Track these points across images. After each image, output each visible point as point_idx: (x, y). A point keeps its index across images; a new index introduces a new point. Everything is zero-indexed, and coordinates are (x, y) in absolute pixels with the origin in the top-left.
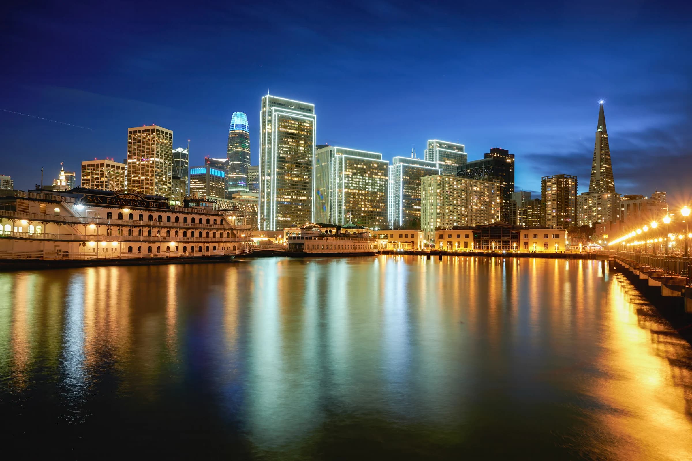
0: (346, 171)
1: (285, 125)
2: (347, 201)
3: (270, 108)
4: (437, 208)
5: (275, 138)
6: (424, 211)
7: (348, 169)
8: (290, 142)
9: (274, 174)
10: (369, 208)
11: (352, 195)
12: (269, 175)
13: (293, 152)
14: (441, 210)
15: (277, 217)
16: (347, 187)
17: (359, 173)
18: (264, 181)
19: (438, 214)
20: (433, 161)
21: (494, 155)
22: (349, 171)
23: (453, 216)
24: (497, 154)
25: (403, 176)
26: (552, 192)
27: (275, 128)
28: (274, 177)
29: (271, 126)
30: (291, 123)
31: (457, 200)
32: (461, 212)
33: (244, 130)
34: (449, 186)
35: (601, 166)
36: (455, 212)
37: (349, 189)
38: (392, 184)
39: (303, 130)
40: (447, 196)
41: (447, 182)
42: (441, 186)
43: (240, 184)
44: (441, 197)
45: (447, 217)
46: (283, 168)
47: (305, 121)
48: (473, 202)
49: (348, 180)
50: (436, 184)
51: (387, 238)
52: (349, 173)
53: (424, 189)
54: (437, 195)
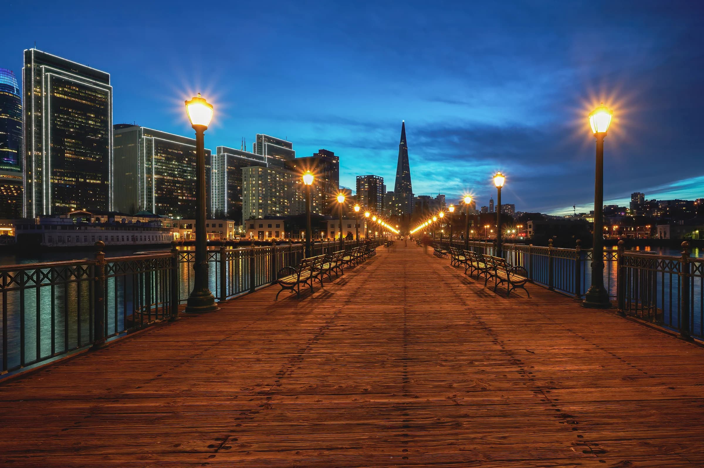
0: (156, 154)
1: (63, 90)
2: (158, 188)
3: (38, 66)
4: (259, 199)
5: (47, 104)
6: (245, 201)
7: (160, 153)
8: (72, 112)
9: (47, 150)
10: (187, 196)
11: (166, 182)
12: (40, 149)
13: (77, 125)
14: (263, 201)
15: (53, 202)
16: (157, 173)
17: (174, 159)
18: (31, 157)
19: (260, 204)
20: (261, 154)
21: (322, 155)
22: (160, 156)
23: (276, 207)
24: (324, 155)
25: (228, 166)
26: (364, 189)
27: (46, 91)
28: (47, 153)
29: (41, 88)
30: (73, 89)
31: (279, 192)
32: (284, 204)
33: (11, 92)
34: (271, 178)
35: (403, 172)
36: (278, 203)
37: (162, 175)
38: (215, 173)
39: (91, 100)
40: (269, 188)
41: (269, 174)
42: (263, 177)
43: (7, 160)
44: (263, 188)
45: (269, 208)
46: (62, 143)
47: (95, 91)
48: (296, 195)
49: (159, 165)
50: (257, 176)
51: (191, 228)
52: (162, 157)
53: (245, 179)
54: (259, 186)
